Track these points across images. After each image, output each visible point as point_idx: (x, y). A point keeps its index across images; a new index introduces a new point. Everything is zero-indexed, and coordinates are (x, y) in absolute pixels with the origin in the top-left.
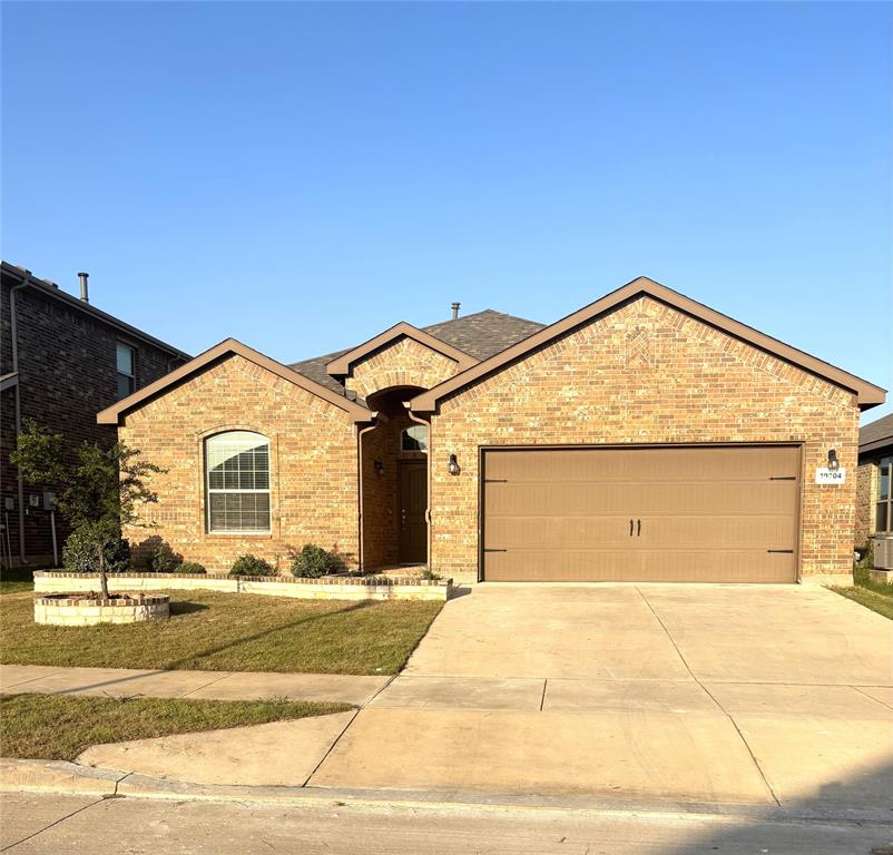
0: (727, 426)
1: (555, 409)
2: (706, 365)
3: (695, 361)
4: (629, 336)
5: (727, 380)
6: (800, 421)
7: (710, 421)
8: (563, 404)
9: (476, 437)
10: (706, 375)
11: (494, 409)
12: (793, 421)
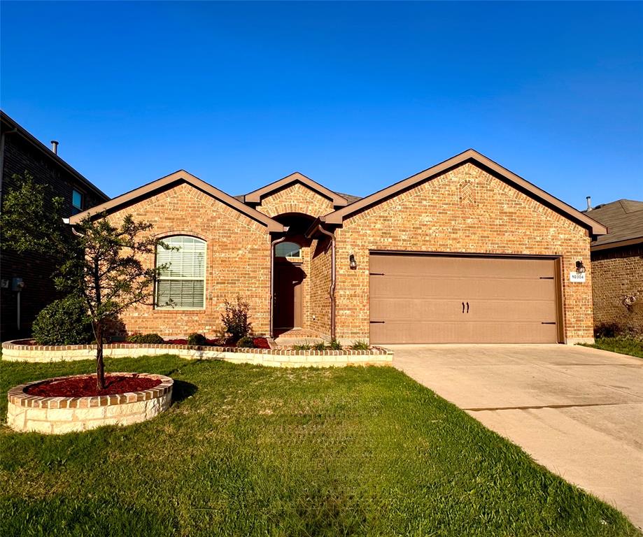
0: (519, 244)
1: (417, 228)
2: (506, 206)
3: (499, 203)
4: (461, 185)
5: (518, 216)
6: (559, 243)
7: (510, 241)
8: (423, 225)
9: (367, 244)
10: (506, 213)
11: (378, 226)
12: (555, 243)
